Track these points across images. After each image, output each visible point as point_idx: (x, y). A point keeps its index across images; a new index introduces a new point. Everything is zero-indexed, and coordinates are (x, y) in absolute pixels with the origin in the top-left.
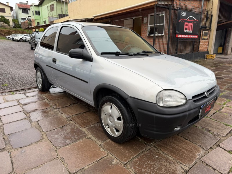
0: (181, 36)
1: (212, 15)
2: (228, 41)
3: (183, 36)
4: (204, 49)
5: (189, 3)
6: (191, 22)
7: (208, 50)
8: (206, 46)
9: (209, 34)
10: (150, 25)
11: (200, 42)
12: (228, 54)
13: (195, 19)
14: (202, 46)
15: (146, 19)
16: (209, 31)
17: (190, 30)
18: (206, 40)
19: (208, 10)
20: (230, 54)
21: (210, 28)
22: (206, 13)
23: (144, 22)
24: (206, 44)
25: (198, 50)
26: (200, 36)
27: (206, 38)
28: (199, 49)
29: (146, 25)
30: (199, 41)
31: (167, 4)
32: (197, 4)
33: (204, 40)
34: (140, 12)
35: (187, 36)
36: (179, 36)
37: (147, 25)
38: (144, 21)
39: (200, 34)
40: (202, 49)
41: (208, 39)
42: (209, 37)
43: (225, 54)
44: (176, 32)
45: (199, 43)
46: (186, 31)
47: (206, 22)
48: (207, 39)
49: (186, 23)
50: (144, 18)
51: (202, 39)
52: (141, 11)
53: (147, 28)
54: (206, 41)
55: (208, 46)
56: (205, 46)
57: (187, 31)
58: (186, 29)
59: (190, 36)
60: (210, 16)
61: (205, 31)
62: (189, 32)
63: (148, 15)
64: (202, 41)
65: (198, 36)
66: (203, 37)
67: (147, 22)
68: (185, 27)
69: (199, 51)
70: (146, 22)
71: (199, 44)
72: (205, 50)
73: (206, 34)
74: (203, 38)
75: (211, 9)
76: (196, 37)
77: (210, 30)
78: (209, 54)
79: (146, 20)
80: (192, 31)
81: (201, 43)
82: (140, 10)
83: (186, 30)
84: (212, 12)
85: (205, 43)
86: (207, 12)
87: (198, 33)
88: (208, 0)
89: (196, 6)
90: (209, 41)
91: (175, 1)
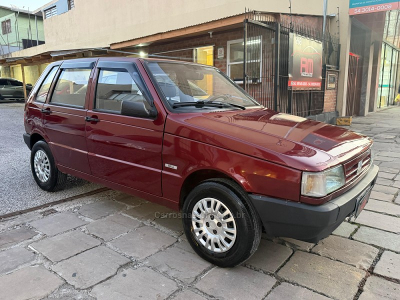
0: (296, 83)
1: (339, 46)
2: (362, 92)
3: (298, 84)
4: (330, 107)
5: (303, 22)
6: (310, 57)
7: (337, 108)
8: (334, 101)
9: (337, 79)
10: (230, 62)
12: (365, 115)
13: (315, 51)
14: (328, 102)
15: (223, 50)
16: (336, 74)
17: (309, 72)
18: (333, 91)
19: (332, 34)
20: (368, 115)
21: (338, 68)
22: (328, 40)
23: (219, 57)
24: (333, 99)
25: (323, 110)
26: (323, 83)
27: (333, 86)
28: (324, 107)
29: (222, 62)
30: (324, 93)
32: (314, 24)
33: (331, 91)
34: (211, 36)
35: (305, 84)
36: (293, 83)
37: (226, 62)
38: (219, 54)
39: (325, 80)
40: (328, 108)
41: (336, 89)
42: (337, 85)
43: (360, 116)
44: (288, 75)
45: (324, 95)
46: (303, 74)
47: (329, 56)
48: (334, 89)
49: (303, 59)
50: (219, 49)
51: (328, 89)
52: (213, 34)
53: (226, 69)
55: (336, 101)
56: (331, 102)
57: (305, 73)
59: (309, 84)
60: (335, 48)
61: (331, 75)
62: (308, 76)
63: (226, 44)
64: (328, 93)
65: (322, 84)
66: (328, 85)
67: (225, 57)
68: (302, 66)
69: (323, 112)
70: (223, 56)
71: (323, 99)
72: (332, 110)
73: (332, 80)
74: (328, 87)
75: (336, 33)
76: (318, 84)
77: (338, 72)
78: (339, 116)
79: (223, 53)
80: (312, 74)
81: (326, 96)
82: (211, 33)
83: (303, 72)
84: (339, 40)
85: (331, 96)
86: (330, 38)
87: (321, 78)
88: (330, 18)
89: (313, 27)
90: (337, 93)
91: (282, 16)
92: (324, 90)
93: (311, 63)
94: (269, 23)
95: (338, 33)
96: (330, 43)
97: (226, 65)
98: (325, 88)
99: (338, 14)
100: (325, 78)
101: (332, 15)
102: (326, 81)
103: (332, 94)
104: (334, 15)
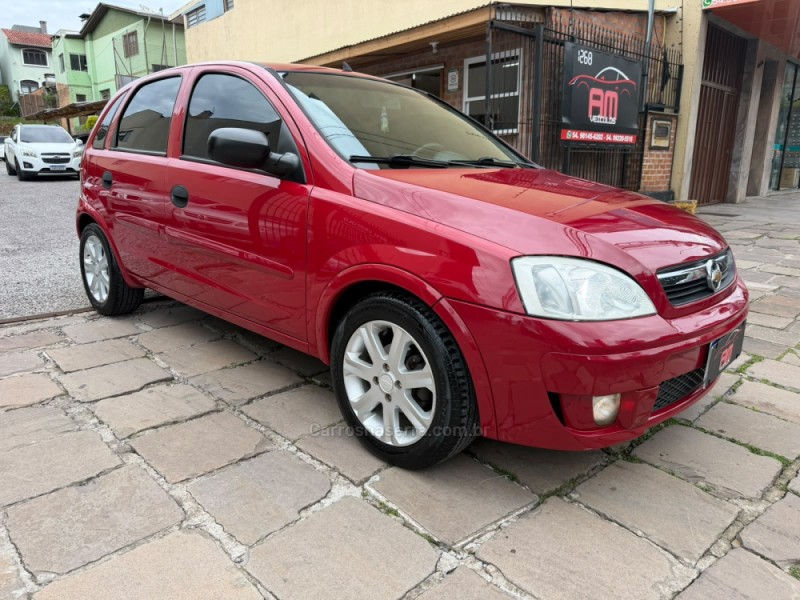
0: (579, 135)
1: (681, 68)
2: (734, 157)
3: (583, 136)
4: (658, 183)
5: (603, 23)
6: (611, 88)
7: (672, 186)
8: (665, 172)
9: (673, 131)
10: (469, 96)
11: (645, 158)
12: (738, 200)
13: (623, 78)
14: (653, 172)
15: (457, 76)
16: (671, 121)
17: (608, 116)
18: (664, 152)
19: (669, 46)
20: (744, 202)
21: (677, 111)
22: (661, 57)
23: (450, 88)
24: (663, 167)
25: (639, 187)
26: (641, 136)
27: (664, 143)
28: (642, 181)
29: (455, 97)
30: (642, 156)
31: (528, 23)
32: (629, 26)
33: (658, 153)
34: (435, 51)
35: (598, 137)
36: (572, 135)
37: (461, 97)
38: (450, 82)
39: (644, 131)
40: (651, 183)
41: (671, 149)
42: (672, 142)
43: (727, 202)
44: (560, 119)
45: (641, 161)
46: (594, 119)
47: (662, 89)
48: (666, 149)
49: (594, 91)
50: (450, 74)
51: (651, 148)
52: (438, 47)
54: (664, 156)
55: (671, 172)
56: (659, 172)
57: (600, 117)
58: (596, 111)
59: (609, 138)
60: (673, 71)
61: (659, 122)
62: (606, 122)
63: (462, 63)
64: (652, 155)
65: (637, 139)
66: (653, 140)
67: (461, 88)
68: (592, 103)
69: (641, 190)
70: (456, 87)
71: (641, 166)
72: (661, 188)
73: (663, 132)
74: (653, 144)
75: (677, 44)
76: (629, 139)
77: (677, 118)
78: (673, 199)
79: (457, 81)
80: (615, 118)
81: (647, 161)
82: (434, 44)
83: (593, 114)
84: (681, 56)
85: (660, 161)
86: (665, 54)
87: (636, 127)
88: (667, 16)
89: (626, 32)
90: (673, 156)
91: (555, 12)
92: (643, 150)
93: (614, 99)
94: (526, 25)
95: (681, 44)
96: (666, 64)
97: (461, 103)
98: (646, 147)
99: (681, 7)
100: (645, 126)
101: (670, 10)
102: (648, 133)
103: (661, 158)
104: (674, 10)
